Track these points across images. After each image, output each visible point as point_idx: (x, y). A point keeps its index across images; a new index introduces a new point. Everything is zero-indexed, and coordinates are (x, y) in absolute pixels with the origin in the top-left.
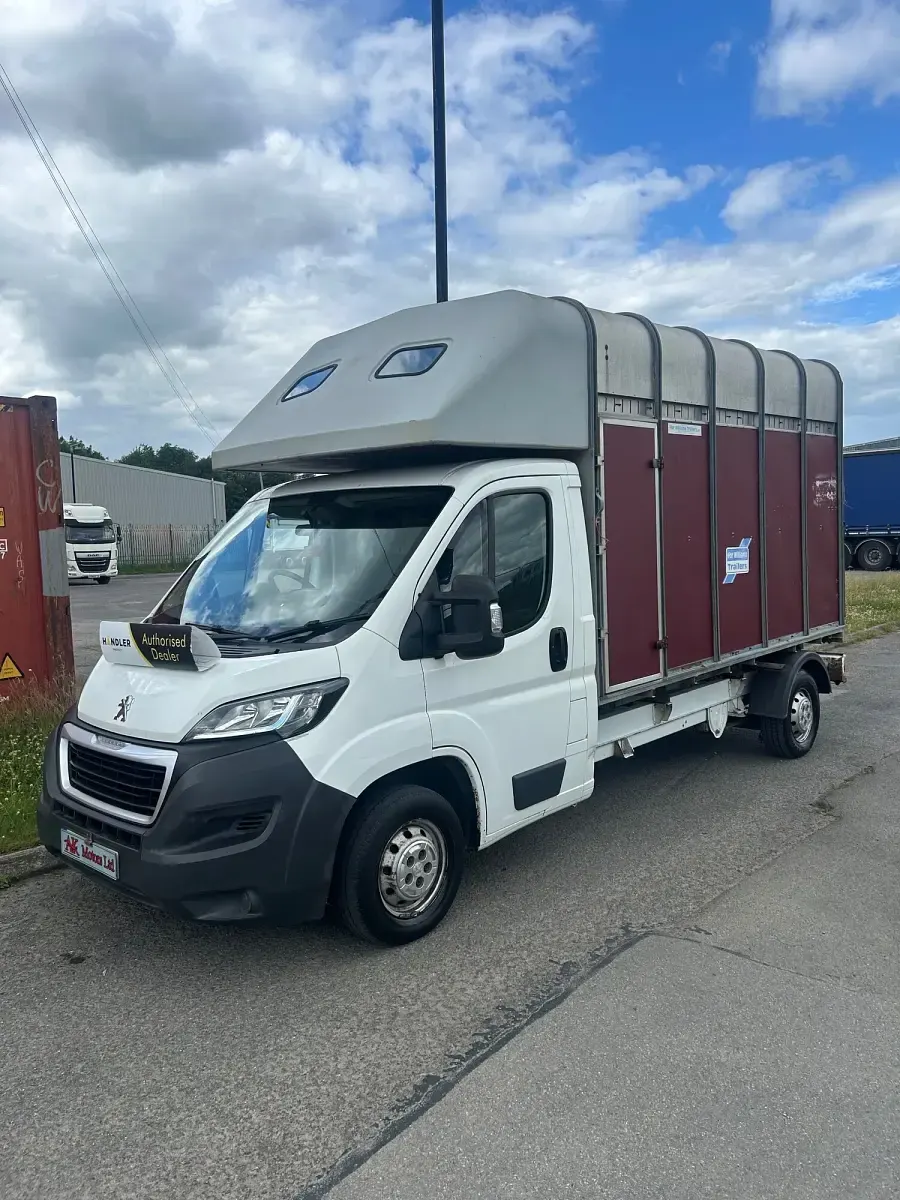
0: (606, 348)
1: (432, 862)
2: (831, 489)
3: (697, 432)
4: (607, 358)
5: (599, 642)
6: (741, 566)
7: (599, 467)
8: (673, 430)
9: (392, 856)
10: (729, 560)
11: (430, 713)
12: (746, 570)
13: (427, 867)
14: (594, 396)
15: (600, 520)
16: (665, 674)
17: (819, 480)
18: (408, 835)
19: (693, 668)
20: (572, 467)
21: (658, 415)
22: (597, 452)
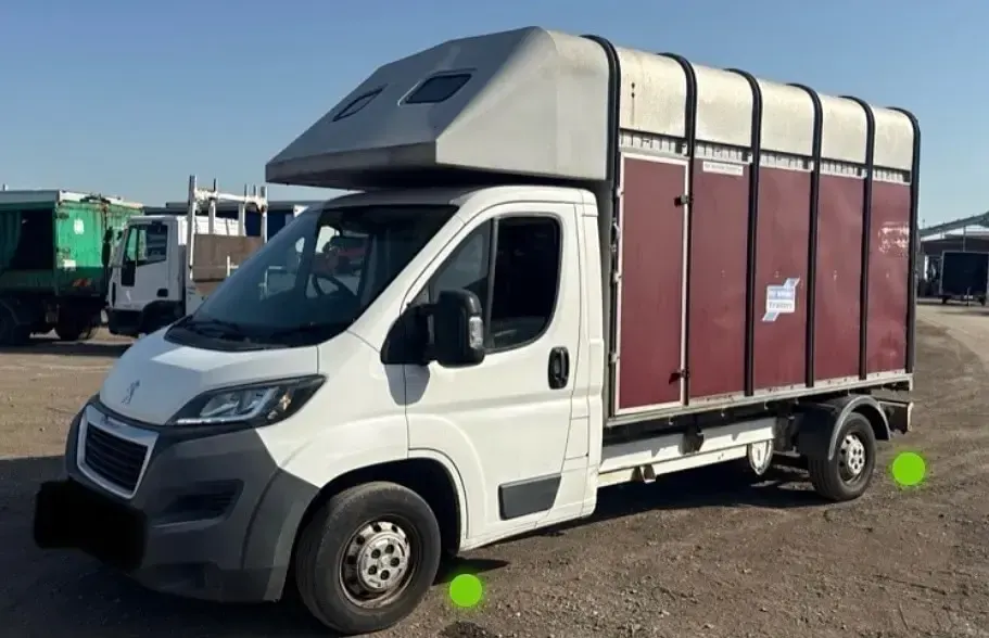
0: (633, 85)
1: (401, 557)
2: (903, 237)
3: (739, 171)
4: (633, 95)
5: (610, 366)
6: (786, 305)
7: (618, 199)
8: (708, 168)
9: (357, 546)
10: (771, 298)
11: (410, 416)
12: (791, 309)
13: (395, 562)
14: (614, 131)
15: (617, 248)
16: (686, 403)
17: (888, 227)
18: (378, 529)
19: (723, 400)
20: (589, 197)
21: (691, 154)
22: (617, 183)
